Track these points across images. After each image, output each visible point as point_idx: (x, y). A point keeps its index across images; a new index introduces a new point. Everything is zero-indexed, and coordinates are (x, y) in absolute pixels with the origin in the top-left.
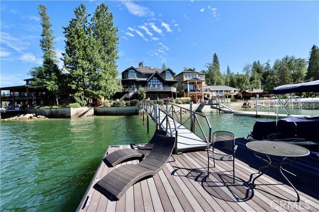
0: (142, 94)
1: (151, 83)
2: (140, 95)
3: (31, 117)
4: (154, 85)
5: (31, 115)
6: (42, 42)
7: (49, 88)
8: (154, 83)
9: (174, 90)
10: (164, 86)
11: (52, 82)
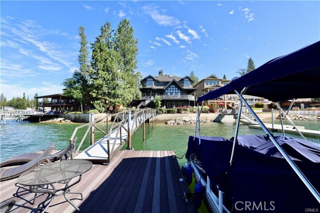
0: (157, 102)
1: (169, 91)
2: (155, 103)
3: (61, 121)
4: (172, 94)
5: (61, 119)
6: (80, 57)
7: (75, 96)
8: (172, 91)
9: (191, 98)
10: (182, 94)
11: (77, 91)
